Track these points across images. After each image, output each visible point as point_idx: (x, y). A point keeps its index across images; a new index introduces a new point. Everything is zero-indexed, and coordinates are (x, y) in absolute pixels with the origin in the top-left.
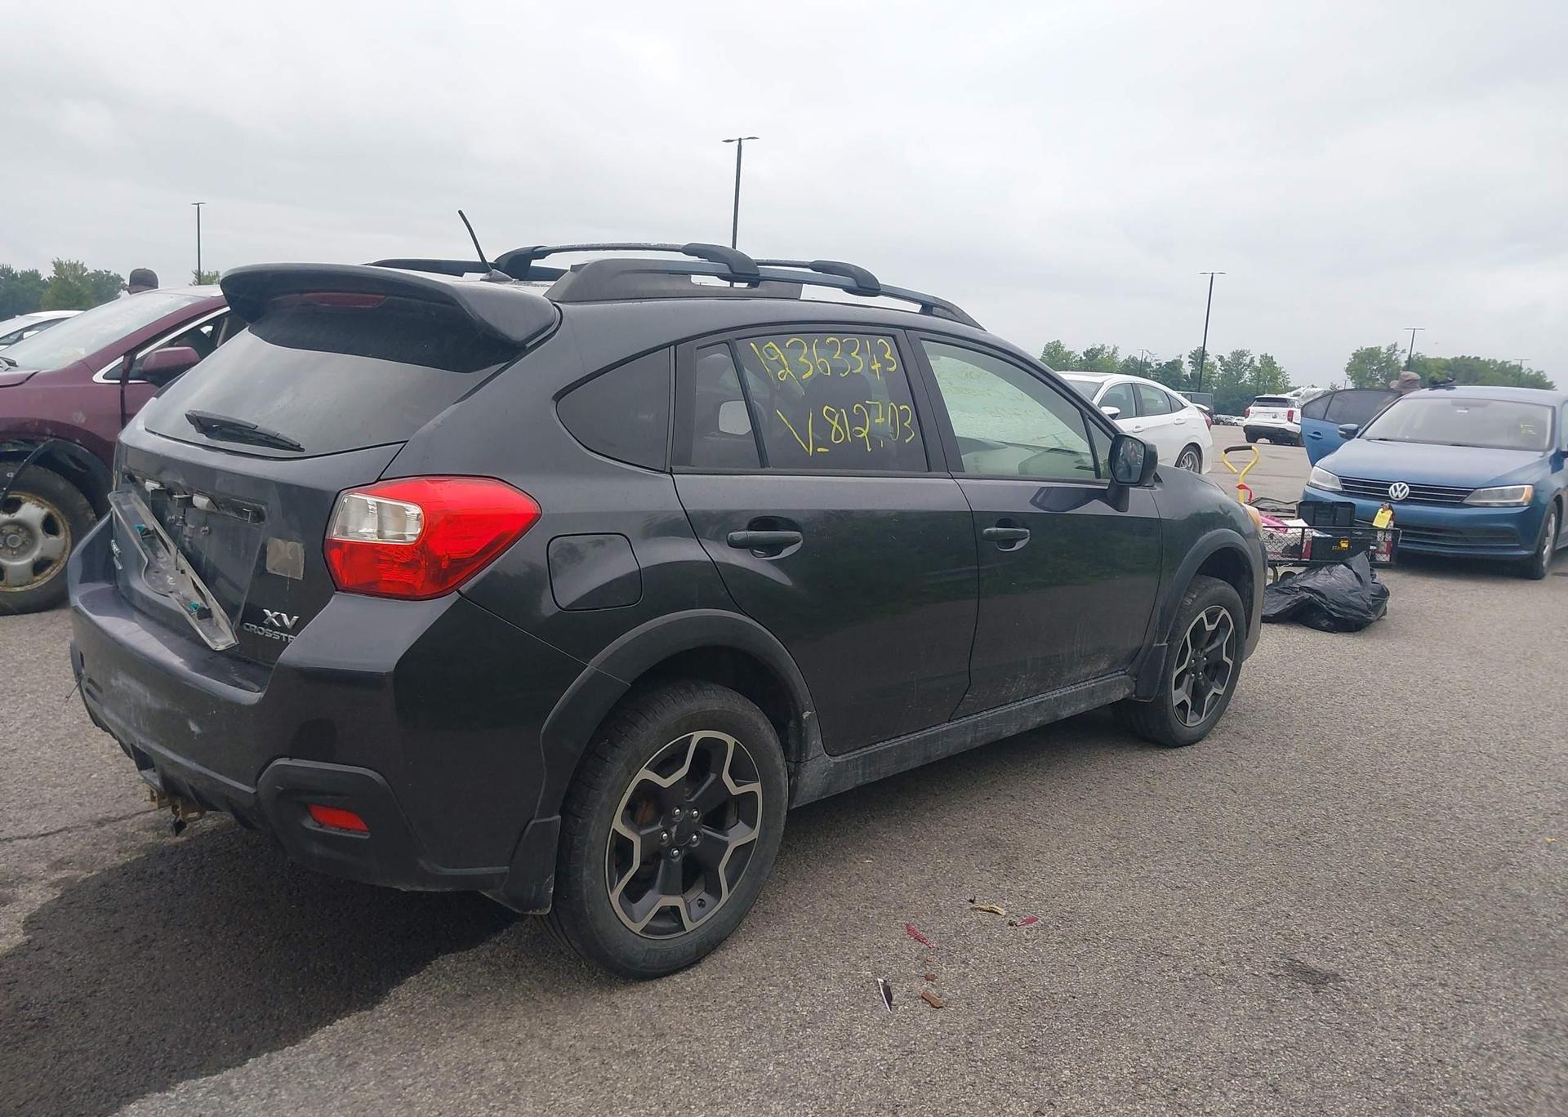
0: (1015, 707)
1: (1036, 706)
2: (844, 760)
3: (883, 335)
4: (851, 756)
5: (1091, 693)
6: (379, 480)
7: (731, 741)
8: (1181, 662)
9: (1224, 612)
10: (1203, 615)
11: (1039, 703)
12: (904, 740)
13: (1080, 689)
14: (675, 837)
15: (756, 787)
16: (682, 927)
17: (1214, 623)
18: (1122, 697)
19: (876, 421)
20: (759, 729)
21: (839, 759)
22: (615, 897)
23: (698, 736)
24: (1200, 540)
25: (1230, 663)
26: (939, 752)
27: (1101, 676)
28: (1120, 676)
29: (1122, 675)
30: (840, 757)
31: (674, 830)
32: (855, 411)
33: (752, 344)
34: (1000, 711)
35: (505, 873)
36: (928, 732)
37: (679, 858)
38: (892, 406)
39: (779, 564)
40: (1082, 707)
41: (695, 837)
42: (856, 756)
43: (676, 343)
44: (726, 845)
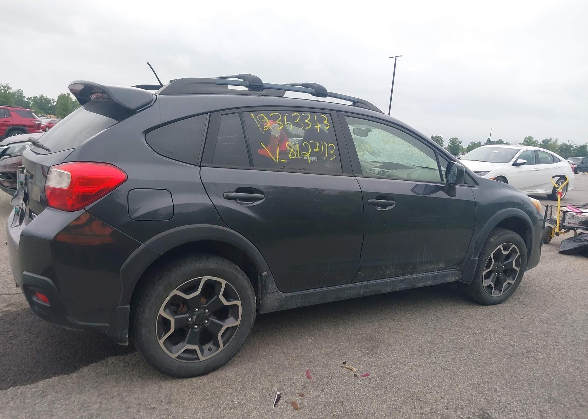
0: (389, 280)
1: (402, 280)
2: (290, 295)
3: (324, 113)
4: (294, 294)
5: (435, 277)
6: (63, 163)
7: (224, 282)
8: (488, 266)
9: (514, 246)
10: (501, 246)
11: (404, 279)
12: (325, 289)
13: (428, 275)
14: (195, 320)
15: (238, 303)
16: (198, 358)
17: (507, 250)
18: (453, 280)
19: (315, 150)
20: (238, 278)
21: (288, 294)
22: (161, 342)
23: (205, 279)
24: (498, 212)
25: (518, 270)
26: (345, 296)
27: (441, 270)
28: (453, 271)
29: (454, 270)
30: (289, 294)
31: (194, 317)
32: (303, 145)
33: (252, 114)
34: (381, 281)
35: (107, 327)
36: (339, 287)
37: (198, 329)
38: (324, 144)
39: (250, 208)
40: (430, 283)
41: (207, 321)
42: (297, 294)
43: (211, 112)
44: (222, 326)
